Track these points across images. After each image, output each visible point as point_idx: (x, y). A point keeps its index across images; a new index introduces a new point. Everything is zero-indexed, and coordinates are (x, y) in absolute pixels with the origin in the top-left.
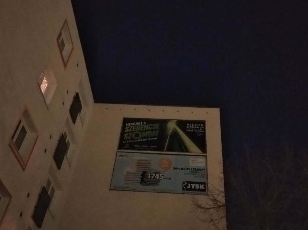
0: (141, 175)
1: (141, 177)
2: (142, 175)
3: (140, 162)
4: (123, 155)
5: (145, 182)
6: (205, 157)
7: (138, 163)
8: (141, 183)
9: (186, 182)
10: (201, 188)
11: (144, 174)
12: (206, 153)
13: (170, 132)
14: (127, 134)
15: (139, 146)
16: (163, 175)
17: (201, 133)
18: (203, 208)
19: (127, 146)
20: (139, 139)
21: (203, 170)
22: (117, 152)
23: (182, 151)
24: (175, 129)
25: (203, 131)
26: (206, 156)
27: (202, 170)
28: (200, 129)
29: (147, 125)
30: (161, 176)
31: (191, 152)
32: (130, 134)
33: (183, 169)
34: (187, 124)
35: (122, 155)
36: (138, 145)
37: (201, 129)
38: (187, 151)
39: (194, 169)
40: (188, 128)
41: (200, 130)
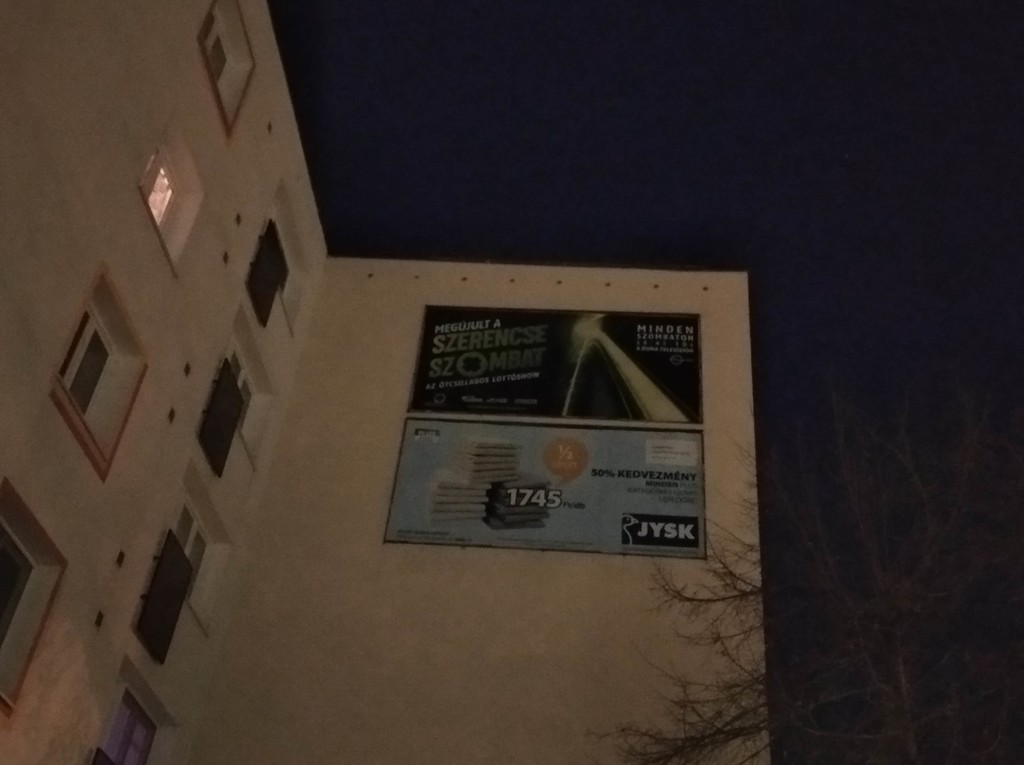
0: (485, 493)
1: (487, 500)
2: (489, 493)
3: (482, 451)
4: (426, 431)
5: (501, 518)
6: (698, 435)
7: (476, 455)
8: (486, 520)
9: (635, 516)
10: (681, 536)
11: (496, 493)
12: (701, 422)
13: (581, 354)
14: (439, 361)
15: (480, 400)
16: (558, 493)
17: (684, 355)
18: (688, 599)
19: (440, 398)
20: (479, 377)
21: (690, 478)
22: (407, 419)
23: (622, 415)
24: (598, 341)
25: (691, 351)
26: (700, 432)
27: (687, 478)
28: (680, 342)
29: (506, 331)
30: (551, 496)
31: (651, 420)
32: (450, 360)
33: (625, 473)
34: (639, 327)
35: (421, 430)
36: (477, 397)
37: (684, 344)
38: (638, 414)
39: (662, 476)
40: (642, 341)
41: (680, 346)
